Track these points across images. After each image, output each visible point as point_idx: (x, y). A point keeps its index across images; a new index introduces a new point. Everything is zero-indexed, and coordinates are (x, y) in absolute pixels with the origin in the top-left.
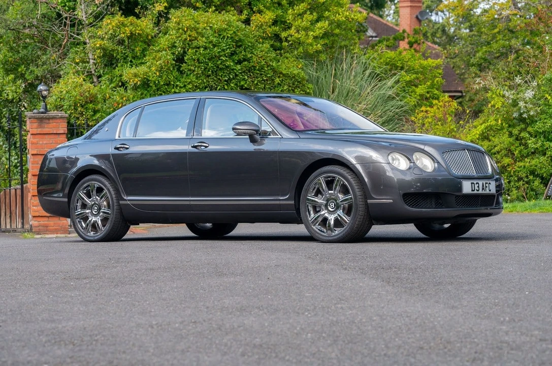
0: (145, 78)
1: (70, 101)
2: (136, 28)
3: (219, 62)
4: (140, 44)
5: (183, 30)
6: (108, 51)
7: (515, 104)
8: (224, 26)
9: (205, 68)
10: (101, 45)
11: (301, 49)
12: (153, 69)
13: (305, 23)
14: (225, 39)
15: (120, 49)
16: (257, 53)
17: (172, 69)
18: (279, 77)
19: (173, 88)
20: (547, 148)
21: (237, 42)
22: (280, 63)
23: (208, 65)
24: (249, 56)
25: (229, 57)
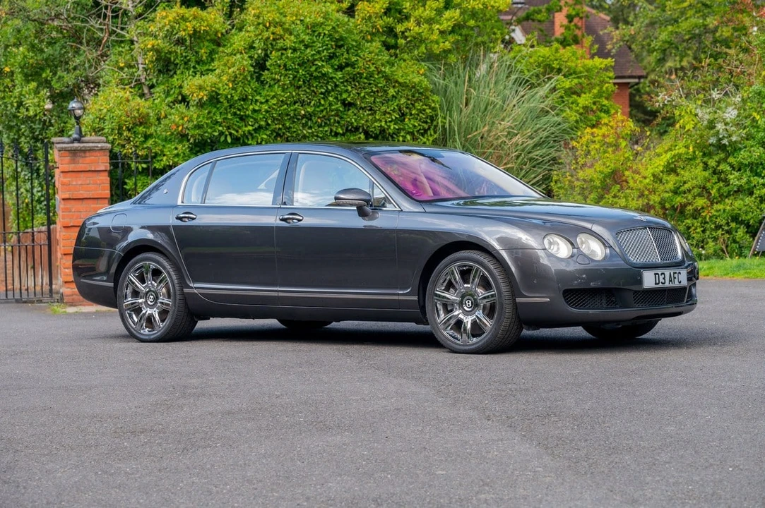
0: (213, 91)
1: (112, 122)
2: (200, 23)
3: (314, 68)
4: (206, 44)
5: (265, 26)
6: (163, 54)
7: (711, 125)
8: (320, 20)
9: (295, 77)
10: (153, 46)
11: (423, 49)
12: (224, 78)
13: (427, 12)
14: (321, 37)
15: (179, 51)
16: (364, 55)
17: (249, 78)
18: (394, 87)
19: (251, 104)
20: (755, 186)
21: (337, 40)
22: (394, 68)
23: (298, 72)
24: (353, 60)
25: (327, 62)
